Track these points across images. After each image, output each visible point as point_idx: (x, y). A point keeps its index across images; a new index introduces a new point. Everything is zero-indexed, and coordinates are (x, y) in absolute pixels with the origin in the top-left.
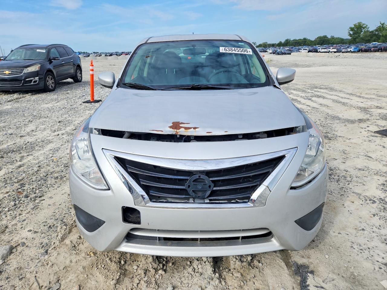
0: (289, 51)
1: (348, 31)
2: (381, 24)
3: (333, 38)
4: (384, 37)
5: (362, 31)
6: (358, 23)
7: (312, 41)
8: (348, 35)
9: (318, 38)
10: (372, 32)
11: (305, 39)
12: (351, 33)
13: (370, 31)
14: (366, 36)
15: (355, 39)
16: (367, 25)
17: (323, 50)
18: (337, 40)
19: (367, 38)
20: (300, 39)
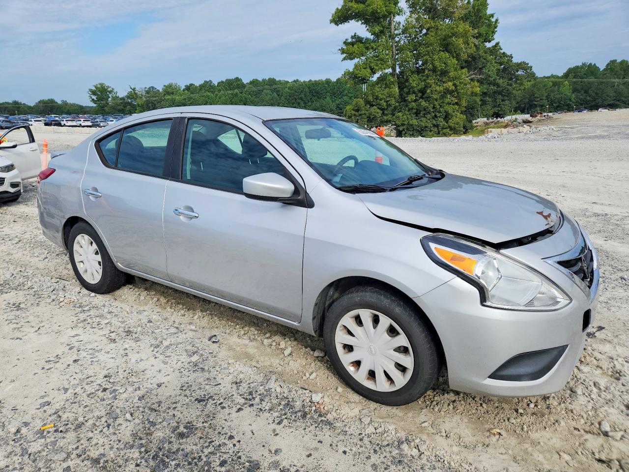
0: (8, 123)
1: (89, 95)
2: (131, 88)
3: (65, 103)
4: (140, 107)
5: (109, 97)
6: (100, 84)
7: (30, 107)
8: (91, 101)
9: (39, 102)
10: (123, 99)
11: (16, 103)
12: (94, 97)
13: (120, 97)
14: (117, 104)
15: (103, 107)
16: (113, 89)
17: (70, 123)
18: (73, 108)
19: (119, 107)
20: (6, 102)
